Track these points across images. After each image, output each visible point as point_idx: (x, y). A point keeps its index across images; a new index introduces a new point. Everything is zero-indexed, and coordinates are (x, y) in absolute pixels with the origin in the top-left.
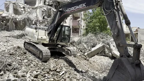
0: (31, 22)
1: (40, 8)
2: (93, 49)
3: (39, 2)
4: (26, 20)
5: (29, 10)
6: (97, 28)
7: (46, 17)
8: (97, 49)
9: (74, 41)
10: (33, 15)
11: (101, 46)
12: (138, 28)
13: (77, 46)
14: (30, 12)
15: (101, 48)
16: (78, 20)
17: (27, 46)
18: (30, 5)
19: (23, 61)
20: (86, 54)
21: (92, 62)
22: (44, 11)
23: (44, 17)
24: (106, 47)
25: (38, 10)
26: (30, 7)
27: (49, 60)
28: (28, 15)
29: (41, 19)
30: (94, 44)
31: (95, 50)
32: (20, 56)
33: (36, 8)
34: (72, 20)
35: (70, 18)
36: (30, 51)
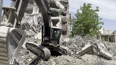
0: (29, 27)
1: (36, 15)
2: (83, 49)
3: (35, 11)
4: (25, 25)
5: (27, 17)
6: (83, 31)
7: (40, 23)
8: (87, 48)
9: (65, 42)
10: (30, 20)
11: (90, 46)
12: (115, 31)
13: (68, 46)
14: (28, 19)
15: (90, 48)
16: (66, 24)
17: (29, 47)
18: (28, 13)
19: (27, 59)
20: (77, 53)
21: (86, 60)
22: (39, 18)
23: (39, 22)
24: (94, 47)
25: (34, 17)
26: (28, 14)
27: (49, 59)
28: (26, 21)
29: (36, 24)
30: (83, 45)
31: (85, 50)
32: (24, 55)
33: (33, 15)
34: (61, 25)
35: (60, 23)
36: (31, 51)
